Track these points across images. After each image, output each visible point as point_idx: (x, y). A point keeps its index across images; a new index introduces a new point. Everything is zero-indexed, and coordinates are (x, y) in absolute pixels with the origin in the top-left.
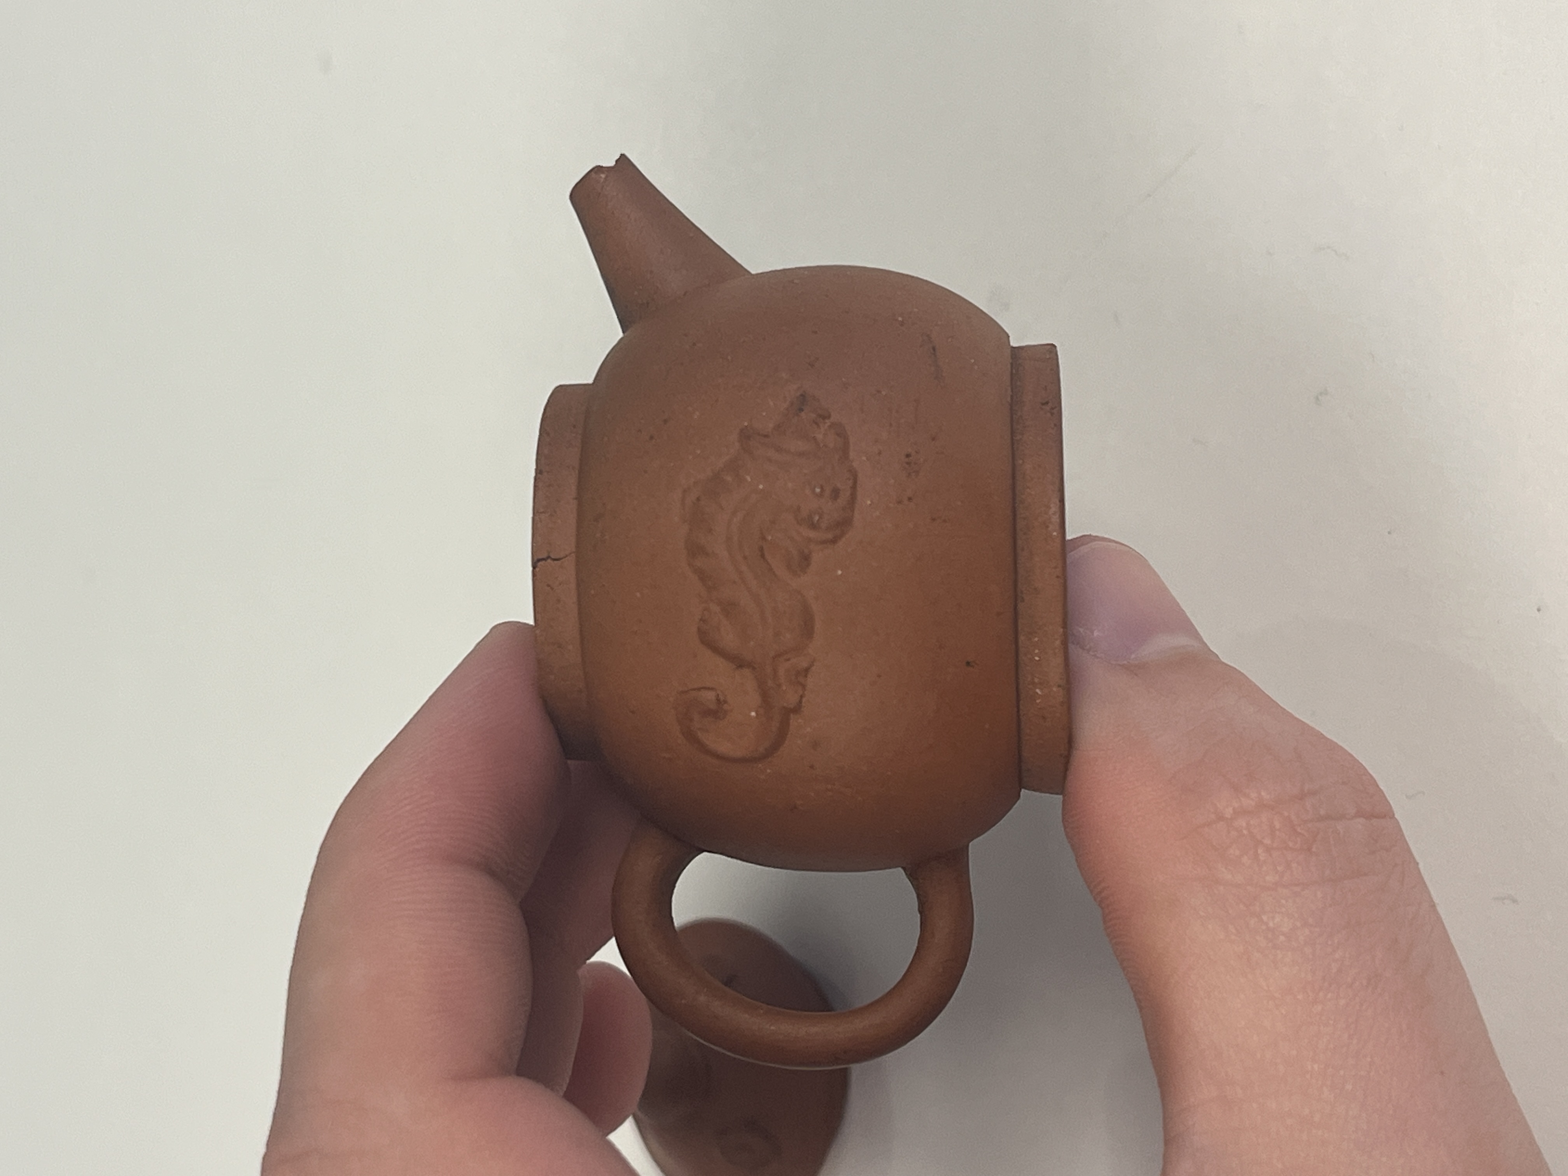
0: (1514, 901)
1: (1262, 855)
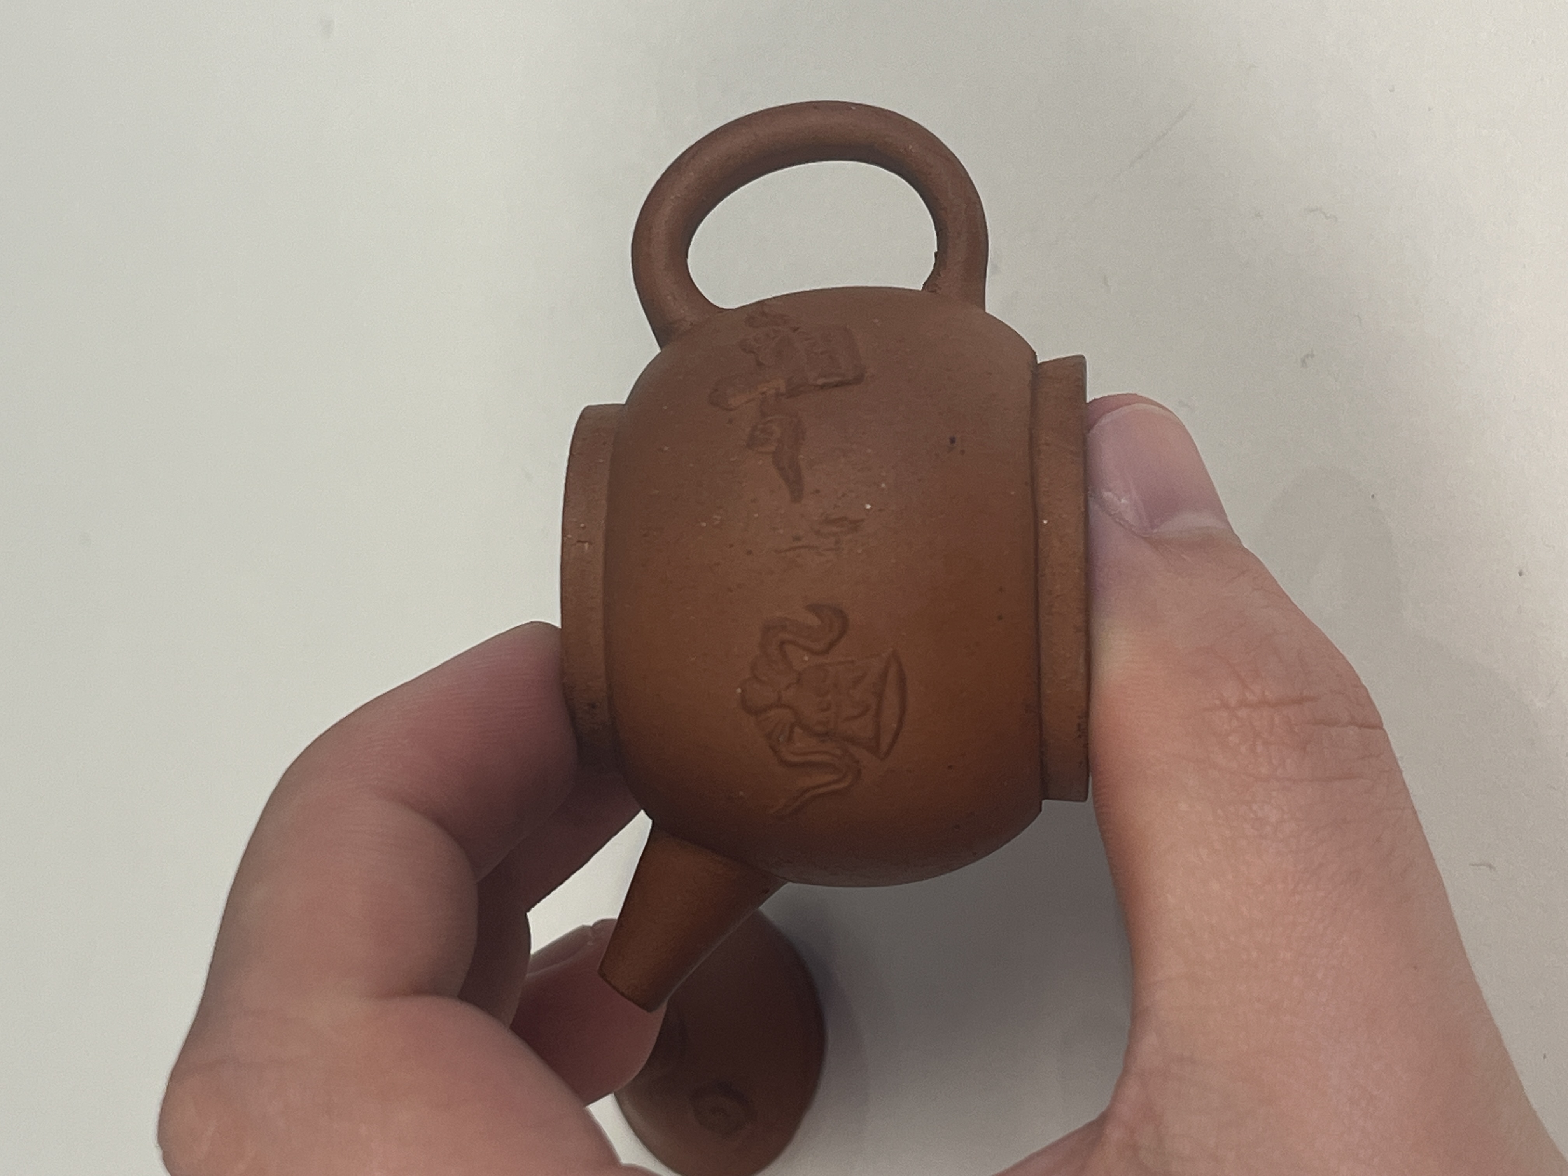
0: (1490, 866)
1: (1260, 749)
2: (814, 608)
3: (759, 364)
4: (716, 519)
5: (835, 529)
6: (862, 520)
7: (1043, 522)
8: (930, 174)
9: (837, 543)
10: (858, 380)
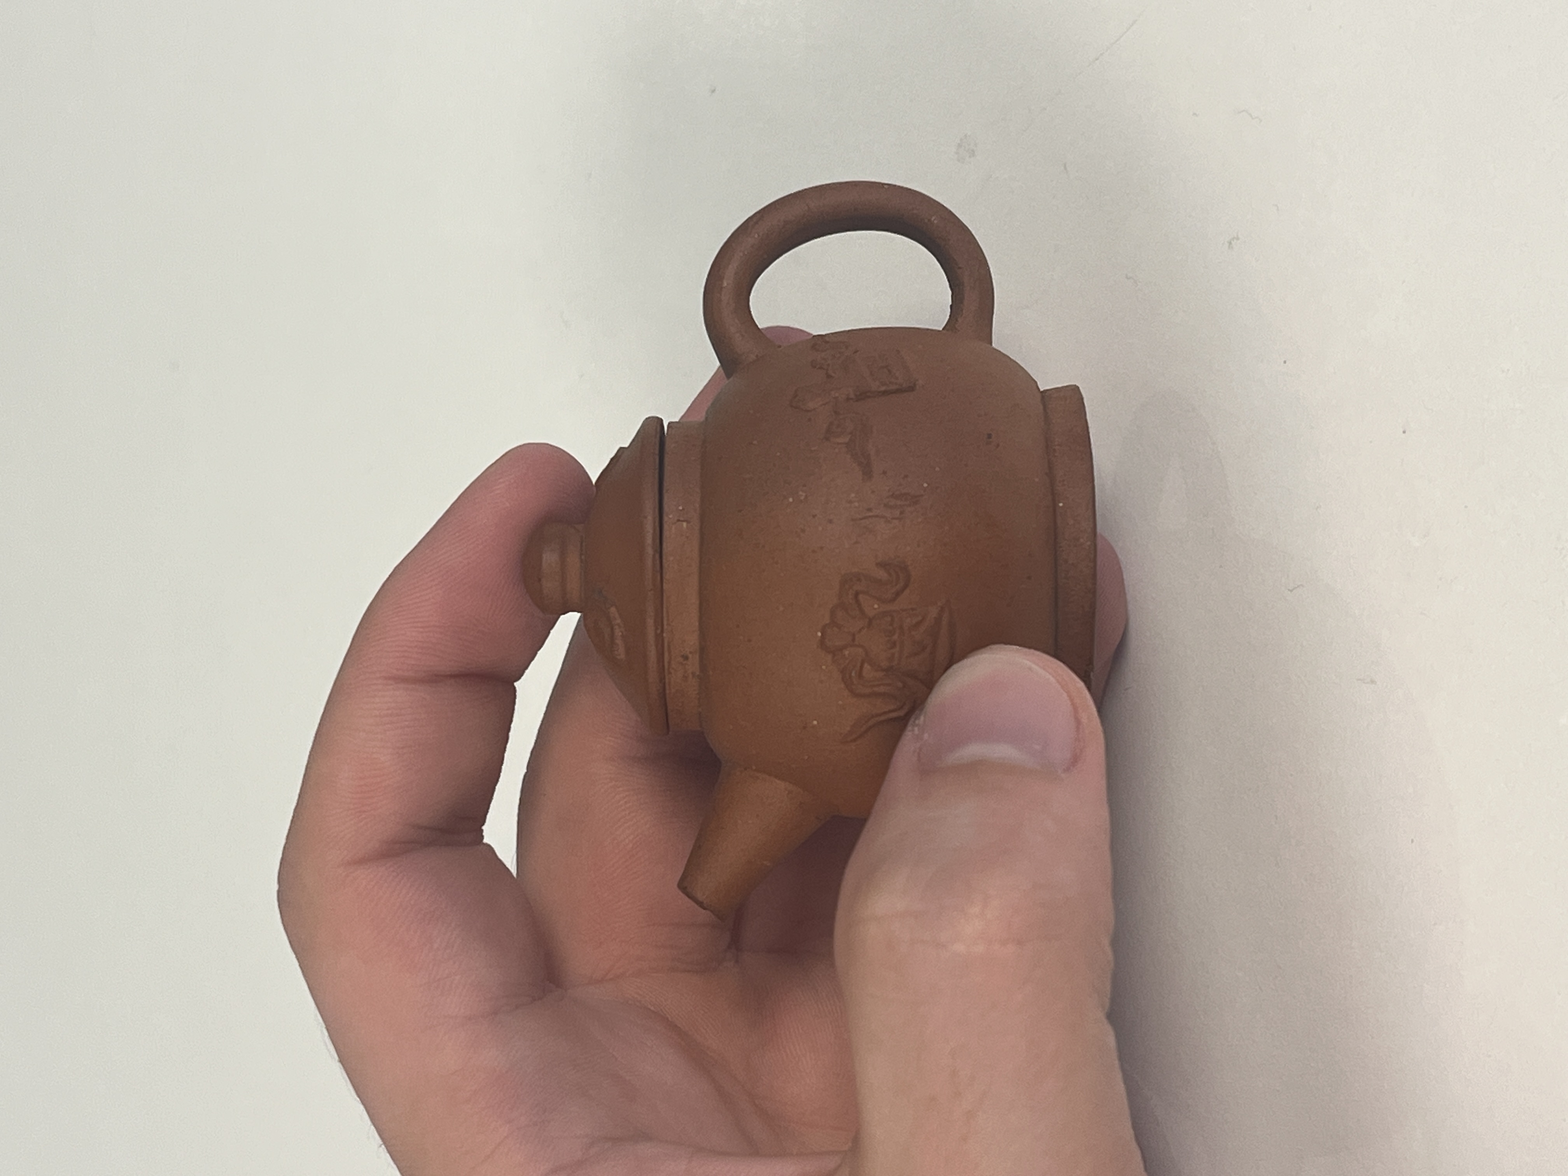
2: (882, 565)
3: (829, 376)
4: (802, 495)
5: (899, 503)
6: (922, 496)
7: (1059, 506)
8: (949, 240)
9: (901, 513)
10: (912, 389)
